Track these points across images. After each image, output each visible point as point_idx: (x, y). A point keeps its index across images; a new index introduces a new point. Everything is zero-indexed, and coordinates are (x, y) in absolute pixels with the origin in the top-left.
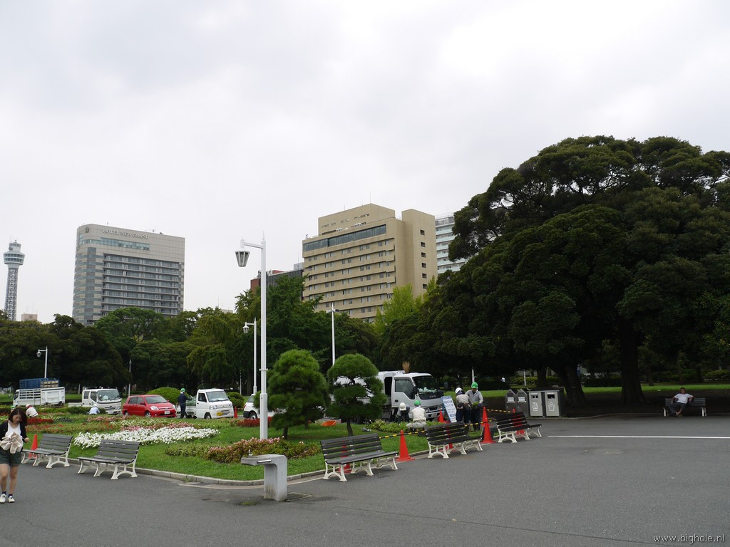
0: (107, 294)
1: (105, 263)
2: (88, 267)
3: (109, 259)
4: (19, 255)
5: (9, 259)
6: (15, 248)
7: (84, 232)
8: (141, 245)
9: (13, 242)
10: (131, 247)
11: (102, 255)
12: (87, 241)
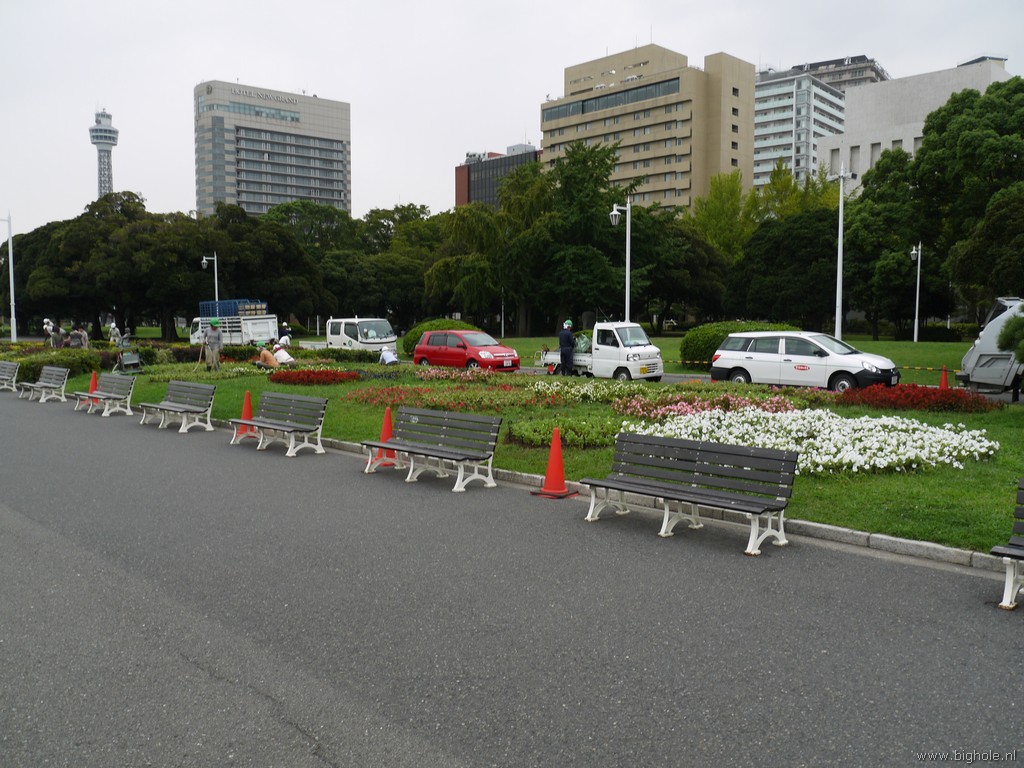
0: (243, 187)
1: (238, 140)
2: (214, 146)
3: (242, 134)
4: (110, 131)
5: (97, 137)
6: (104, 121)
7: (205, 92)
8: (287, 114)
9: (100, 111)
10: (273, 116)
11: (233, 128)
12: (211, 107)
